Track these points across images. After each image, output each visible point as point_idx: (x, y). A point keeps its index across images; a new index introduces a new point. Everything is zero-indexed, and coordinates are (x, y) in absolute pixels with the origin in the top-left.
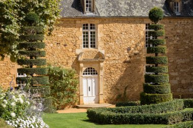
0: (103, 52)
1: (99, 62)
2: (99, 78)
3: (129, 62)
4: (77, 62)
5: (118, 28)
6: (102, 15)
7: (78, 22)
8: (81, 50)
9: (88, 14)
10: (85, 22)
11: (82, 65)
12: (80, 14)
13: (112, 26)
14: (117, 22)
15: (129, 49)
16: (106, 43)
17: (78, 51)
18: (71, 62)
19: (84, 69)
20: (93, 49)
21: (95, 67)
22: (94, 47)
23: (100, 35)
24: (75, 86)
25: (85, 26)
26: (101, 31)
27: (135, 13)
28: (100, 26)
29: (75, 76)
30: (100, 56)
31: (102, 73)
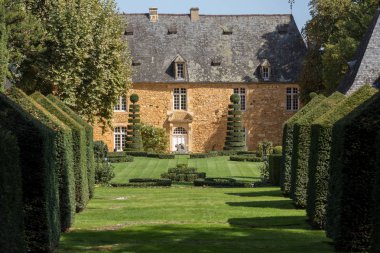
0: (192, 114)
1: (188, 123)
2: (188, 137)
3: (216, 123)
4: (167, 123)
5: (206, 92)
6: (192, 80)
7: (169, 87)
8: (172, 111)
9: (179, 79)
10: (177, 87)
11: (171, 125)
12: (171, 80)
13: (201, 90)
14: (205, 86)
15: (217, 112)
16: (195, 105)
17: (169, 113)
18: (162, 122)
19: (174, 128)
20: (183, 111)
21: (184, 126)
22: (185, 108)
23: (189, 98)
24: (165, 143)
25: (177, 90)
26: (191, 94)
27: (224, 79)
28: (189, 91)
29: (166, 134)
30: (188, 117)
31: (190, 132)
